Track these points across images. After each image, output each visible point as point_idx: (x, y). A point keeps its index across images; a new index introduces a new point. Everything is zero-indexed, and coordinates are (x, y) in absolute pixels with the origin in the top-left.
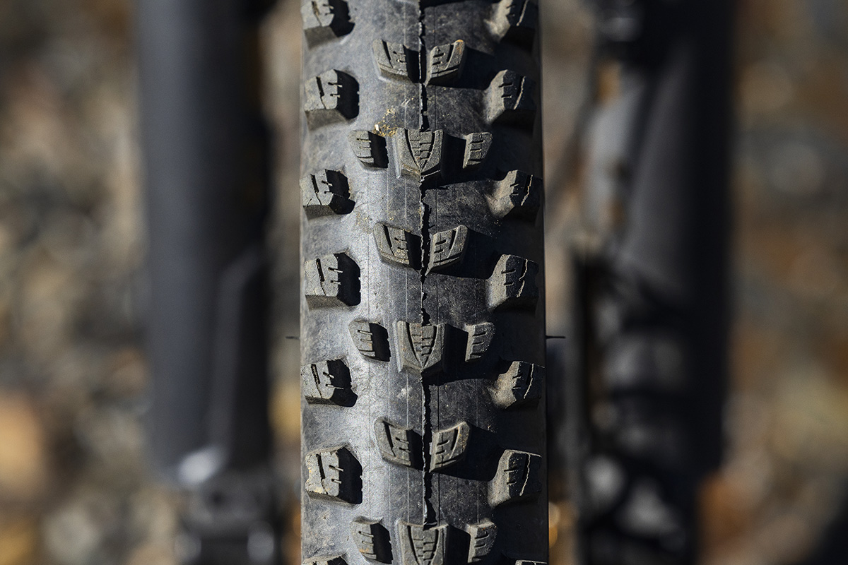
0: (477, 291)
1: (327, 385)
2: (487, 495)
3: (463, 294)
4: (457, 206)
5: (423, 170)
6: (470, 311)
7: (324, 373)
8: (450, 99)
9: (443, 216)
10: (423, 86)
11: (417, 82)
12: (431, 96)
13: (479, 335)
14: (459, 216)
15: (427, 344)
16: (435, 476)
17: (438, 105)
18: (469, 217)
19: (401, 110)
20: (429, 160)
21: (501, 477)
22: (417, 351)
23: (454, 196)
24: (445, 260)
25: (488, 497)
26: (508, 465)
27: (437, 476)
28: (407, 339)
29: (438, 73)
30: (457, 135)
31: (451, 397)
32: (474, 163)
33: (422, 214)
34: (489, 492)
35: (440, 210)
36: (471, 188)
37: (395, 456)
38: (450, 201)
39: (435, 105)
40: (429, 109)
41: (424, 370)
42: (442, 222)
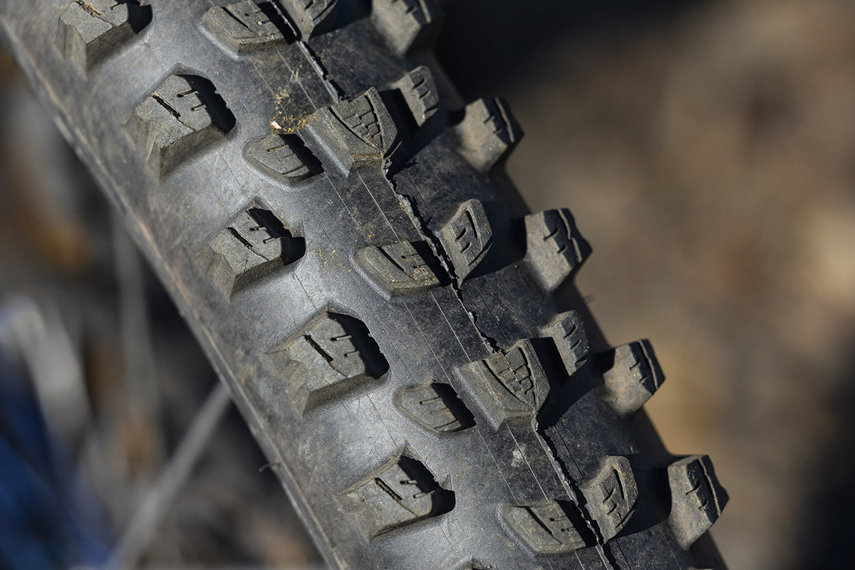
0: (524, 278)
1: (414, 496)
2: (675, 538)
3: (514, 290)
4: (439, 179)
5: (385, 151)
6: (533, 309)
7: (402, 483)
8: (344, 45)
9: (434, 200)
10: (304, 43)
11: (294, 42)
12: (321, 52)
13: (571, 333)
14: (450, 192)
15: (524, 376)
16: (614, 545)
17: (337, 61)
18: (460, 188)
19: (295, 87)
20: (382, 133)
21: (684, 505)
22: (515, 391)
23: (429, 168)
24: (480, 254)
25: (677, 539)
26: (690, 485)
27: (615, 543)
28: (495, 381)
29: (320, 15)
30: (382, 88)
31: (576, 432)
32: (432, 112)
33: (409, 210)
34: (676, 532)
35: (425, 195)
36: (440, 149)
37: (561, 544)
38: (428, 177)
39: (334, 62)
40: (329, 70)
41: (539, 411)
42: (436, 208)
